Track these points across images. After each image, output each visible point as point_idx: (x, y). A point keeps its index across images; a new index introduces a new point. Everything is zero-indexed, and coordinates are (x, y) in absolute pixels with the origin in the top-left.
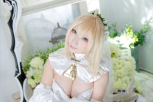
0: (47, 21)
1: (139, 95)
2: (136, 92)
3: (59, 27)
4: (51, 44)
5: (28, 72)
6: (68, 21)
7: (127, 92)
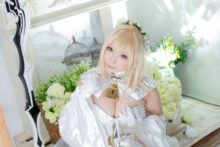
0: (57, 35)
1: (188, 126)
2: (183, 122)
3: (74, 41)
4: (65, 65)
5: (43, 103)
6: (84, 33)
7: (175, 122)
